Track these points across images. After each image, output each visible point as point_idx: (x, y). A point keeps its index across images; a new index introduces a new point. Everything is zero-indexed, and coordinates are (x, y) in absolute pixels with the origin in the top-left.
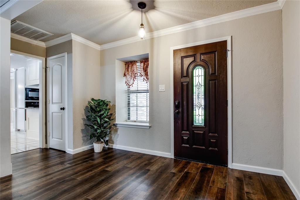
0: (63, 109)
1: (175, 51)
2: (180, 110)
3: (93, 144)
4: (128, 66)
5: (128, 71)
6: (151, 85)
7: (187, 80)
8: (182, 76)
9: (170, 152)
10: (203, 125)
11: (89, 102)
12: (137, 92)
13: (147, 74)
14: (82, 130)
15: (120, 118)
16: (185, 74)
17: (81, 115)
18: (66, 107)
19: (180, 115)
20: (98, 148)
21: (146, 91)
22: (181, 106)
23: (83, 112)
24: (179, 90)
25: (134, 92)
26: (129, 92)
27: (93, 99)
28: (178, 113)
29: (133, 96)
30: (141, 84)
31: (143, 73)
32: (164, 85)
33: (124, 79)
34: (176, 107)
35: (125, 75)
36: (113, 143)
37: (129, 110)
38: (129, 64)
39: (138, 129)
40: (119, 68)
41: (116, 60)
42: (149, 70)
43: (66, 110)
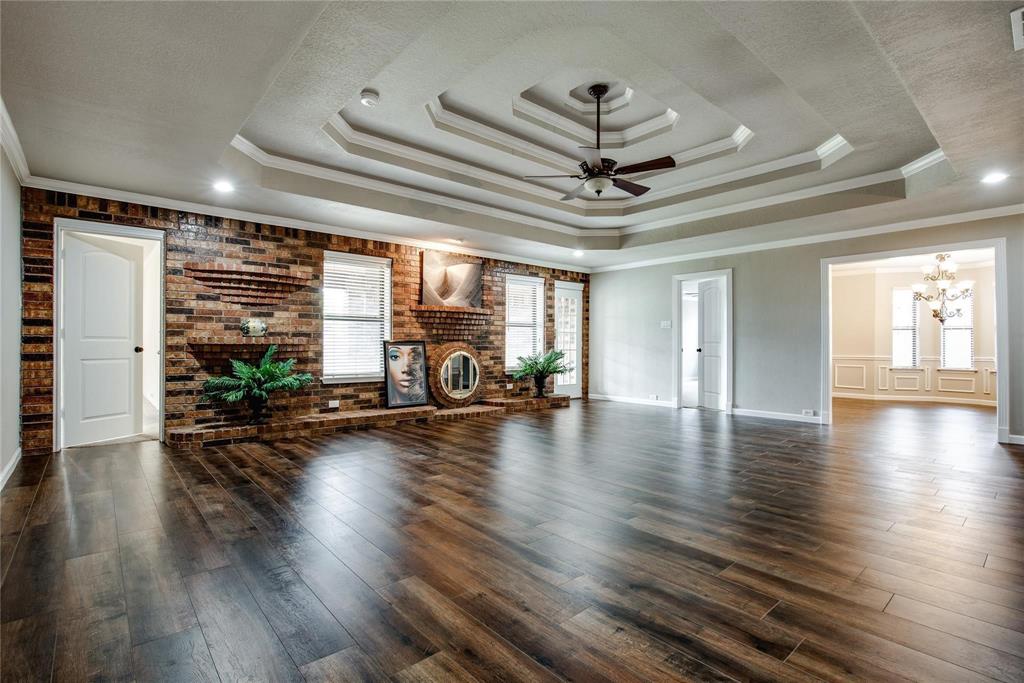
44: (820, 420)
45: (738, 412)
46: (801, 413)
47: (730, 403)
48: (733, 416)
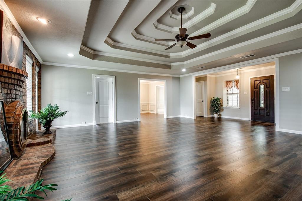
0: (203, 101)
1: (251, 78)
2: (254, 101)
3: (214, 115)
4: (228, 83)
5: (228, 85)
6: (240, 91)
7: (257, 90)
8: (255, 88)
9: (249, 118)
10: (264, 107)
11: (212, 99)
12: (233, 94)
13: (237, 87)
14: (210, 109)
15: (224, 105)
16: (256, 88)
17: (209, 104)
18: (204, 100)
19: (254, 104)
20: (216, 116)
21: (238, 94)
22: (254, 100)
23: (210, 102)
24: (253, 94)
25: (230, 94)
26: (228, 94)
27: (214, 98)
28: (253, 103)
29: (230, 96)
30: (234, 90)
31: (236, 86)
32: (246, 92)
33: (226, 89)
34: (252, 100)
35: (226, 87)
36: (221, 115)
37: (228, 102)
38: (228, 82)
39: (233, 109)
40: (224, 84)
41: (223, 82)
42: (239, 84)
43: (204, 102)
44: (139, 120)
45: (118, 122)
46: (134, 119)
47: (115, 120)
48: (116, 124)
